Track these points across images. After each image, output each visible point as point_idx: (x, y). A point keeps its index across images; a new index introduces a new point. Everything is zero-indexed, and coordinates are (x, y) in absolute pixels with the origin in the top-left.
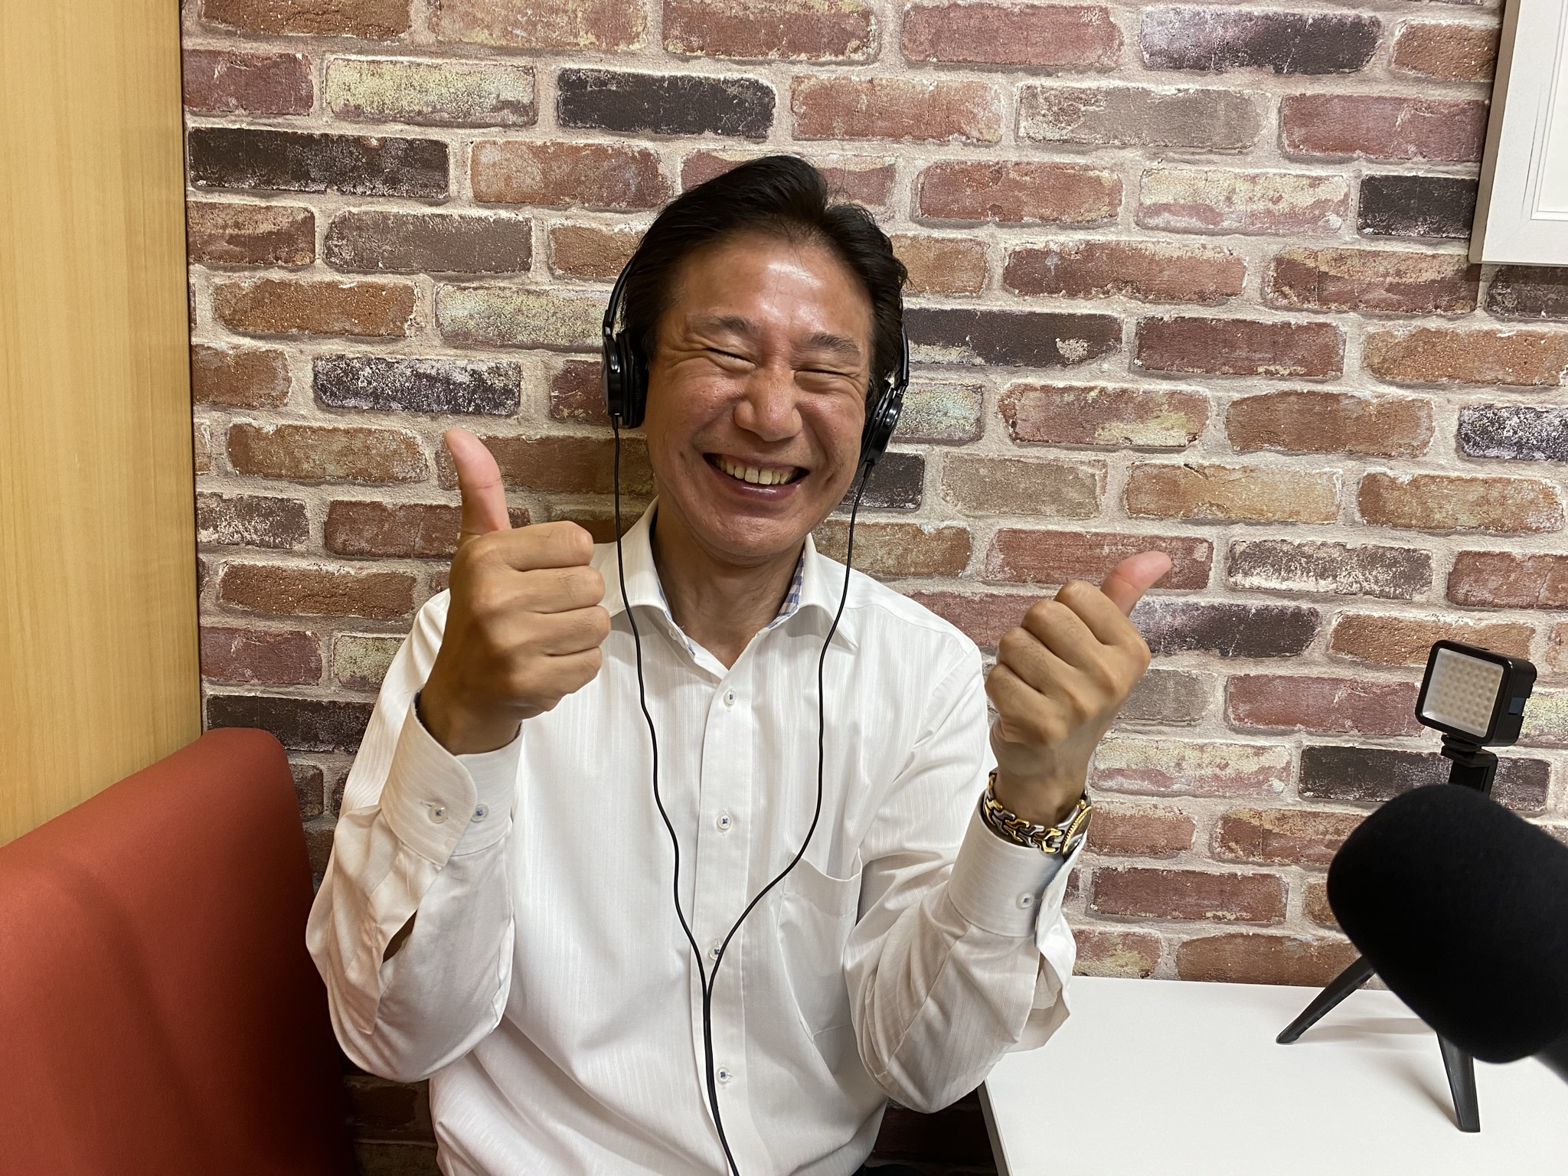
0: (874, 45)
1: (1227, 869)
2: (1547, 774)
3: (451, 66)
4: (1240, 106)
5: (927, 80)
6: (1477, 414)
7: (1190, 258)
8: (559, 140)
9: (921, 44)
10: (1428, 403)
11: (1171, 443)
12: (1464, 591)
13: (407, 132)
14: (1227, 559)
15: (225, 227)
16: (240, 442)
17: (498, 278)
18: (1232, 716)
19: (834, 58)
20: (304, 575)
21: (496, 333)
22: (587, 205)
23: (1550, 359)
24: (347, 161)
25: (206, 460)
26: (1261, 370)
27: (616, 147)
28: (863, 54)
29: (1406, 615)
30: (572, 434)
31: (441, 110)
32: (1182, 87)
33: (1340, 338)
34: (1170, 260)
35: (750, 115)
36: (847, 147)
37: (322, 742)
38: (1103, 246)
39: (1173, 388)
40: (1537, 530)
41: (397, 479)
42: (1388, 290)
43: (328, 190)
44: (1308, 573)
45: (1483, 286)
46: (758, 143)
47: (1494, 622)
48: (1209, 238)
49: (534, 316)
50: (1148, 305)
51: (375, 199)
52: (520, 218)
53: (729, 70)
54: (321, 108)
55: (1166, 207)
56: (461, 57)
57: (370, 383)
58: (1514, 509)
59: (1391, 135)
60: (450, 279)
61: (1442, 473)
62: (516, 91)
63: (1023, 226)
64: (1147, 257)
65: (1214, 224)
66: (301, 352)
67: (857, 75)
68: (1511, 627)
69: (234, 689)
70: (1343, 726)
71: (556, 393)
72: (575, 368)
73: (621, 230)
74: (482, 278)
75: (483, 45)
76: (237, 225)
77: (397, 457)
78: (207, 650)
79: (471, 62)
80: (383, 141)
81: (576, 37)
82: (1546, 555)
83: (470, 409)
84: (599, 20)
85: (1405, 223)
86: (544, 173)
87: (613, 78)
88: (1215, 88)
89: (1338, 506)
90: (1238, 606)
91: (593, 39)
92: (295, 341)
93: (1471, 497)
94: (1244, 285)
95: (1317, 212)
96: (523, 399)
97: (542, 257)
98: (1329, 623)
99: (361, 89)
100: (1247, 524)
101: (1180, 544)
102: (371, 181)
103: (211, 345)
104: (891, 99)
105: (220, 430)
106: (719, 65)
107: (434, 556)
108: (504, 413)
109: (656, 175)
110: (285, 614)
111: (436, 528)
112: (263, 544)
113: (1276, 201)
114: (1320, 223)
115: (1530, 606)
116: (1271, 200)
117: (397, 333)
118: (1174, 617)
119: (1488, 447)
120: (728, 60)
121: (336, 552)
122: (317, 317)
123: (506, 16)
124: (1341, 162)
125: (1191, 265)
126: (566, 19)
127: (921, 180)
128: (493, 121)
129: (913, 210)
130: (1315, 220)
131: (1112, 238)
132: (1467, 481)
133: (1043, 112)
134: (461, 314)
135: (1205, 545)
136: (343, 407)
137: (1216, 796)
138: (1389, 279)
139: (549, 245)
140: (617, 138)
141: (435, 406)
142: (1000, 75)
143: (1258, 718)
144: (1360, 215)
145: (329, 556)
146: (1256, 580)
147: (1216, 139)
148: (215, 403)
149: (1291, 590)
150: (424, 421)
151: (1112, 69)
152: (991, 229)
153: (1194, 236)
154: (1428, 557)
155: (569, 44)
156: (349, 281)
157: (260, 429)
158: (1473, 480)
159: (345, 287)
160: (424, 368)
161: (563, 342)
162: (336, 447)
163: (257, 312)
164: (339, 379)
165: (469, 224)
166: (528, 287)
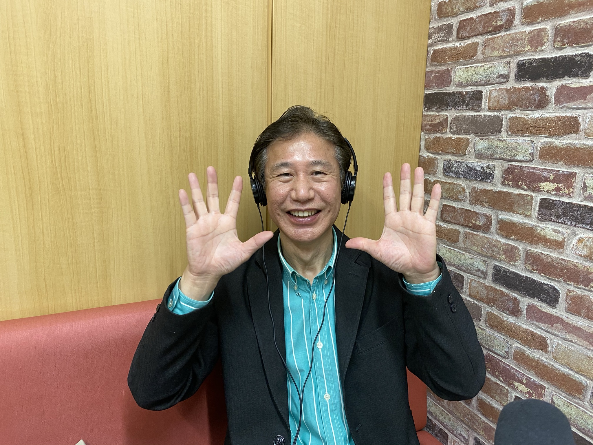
3: (487, 65)
8: (515, 86)
13: (473, 89)
15: (429, 122)
17: (492, 135)
21: (490, 154)
22: (521, 109)
24: (458, 99)
27: (533, 86)
30: (507, 191)
31: (482, 81)
35: (584, 67)
41: (459, 199)
43: (452, 109)
46: (586, 79)
49: (501, 149)
51: (463, 111)
52: (500, 115)
53: (577, 51)
54: (453, 84)
56: (489, 62)
57: (456, 169)
60: (479, 136)
62: (504, 71)
71: (504, 176)
72: (511, 167)
73: (531, 117)
74: (488, 136)
75: (496, 56)
76: (432, 121)
77: (460, 193)
79: (492, 63)
80: (466, 92)
83: (480, 179)
84: (532, 40)
86: (509, 99)
87: (535, 61)
91: (529, 47)
92: (440, 155)
96: (495, 177)
97: (505, 128)
99: (463, 76)
102: (462, 105)
103: (423, 155)
106: (573, 49)
107: (466, 226)
108: (489, 181)
109: (545, 96)
111: (467, 217)
117: (464, 153)
120: (578, 46)
121: (443, 220)
122: (446, 148)
123: (504, 45)
126: (522, 42)
128: (496, 82)
134: (481, 147)
136: (449, 176)
139: (508, 124)
140: (533, 83)
141: (471, 178)
145: (441, 221)
150: (468, 182)
155: (521, 51)
156: (454, 137)
157: (430, 180)
159: (453, 139)
160: (469, 165)
161: (508, 158)
162: (446, 188)
163: (433, 146)
164: (449, 167)
165: (486, 118)
166: (500, 139)
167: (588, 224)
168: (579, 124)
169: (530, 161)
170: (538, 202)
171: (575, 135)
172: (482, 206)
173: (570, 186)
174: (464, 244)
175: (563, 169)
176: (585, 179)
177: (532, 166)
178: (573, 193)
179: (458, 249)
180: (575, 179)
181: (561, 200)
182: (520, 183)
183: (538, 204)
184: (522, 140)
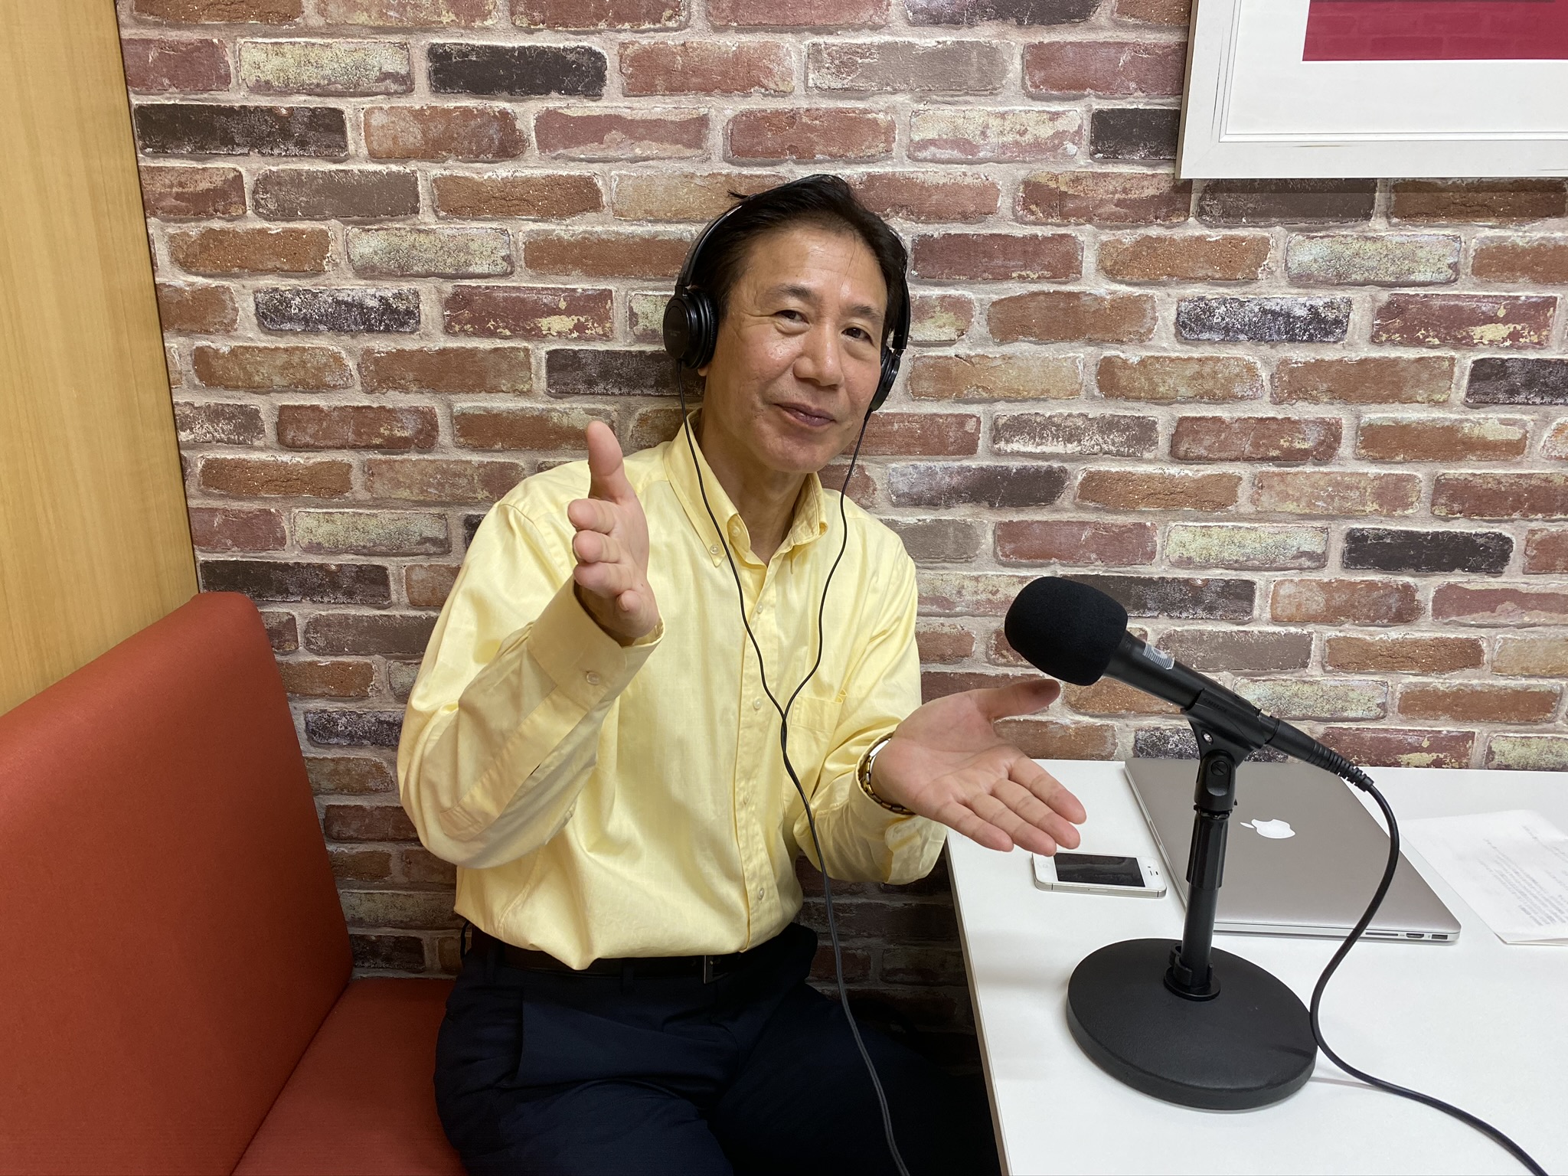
0: (685, 13)
1: (1001, 671)
2: (1253, 592)
3: (340, 45)
4: (990, 54)
5: (730, 42)
6: (1192, 305)
7: (953, 184)
8: (433, 104)
9: (723, 10)
10: (1152, 297)
11: (944, 338)
12: (1185, 449)
13: (309, 102)
14: (991, 430)
15: (171, 186)
16: (202, 359)
17: (394, 220)
18: (1000, 553)
19: (652, 26)
20: (264, 465)
21: (397, 265)
22: (460, 157)
23: (1250, 258)
24: (264, 127)
25: (178, 376)
26: (1014, 275)
27: (480, 108)
28: (676, 21)
29: (1138, 469)
30: (463, 345)
31: (335, 83)
32: (941, 39)
33: (1079, 247)
34: (937, 187)
35: (587, 77)
36: (668, 101)
37: (292, 594)
38: (881, 177)
39: (944, 293)
40: (1243, 396)
41: (329, 386)
42: (1116, 205)
43: (251, 153)
44: (1057, 439)
45: (1194, 197)
46: (595, 101)
47: (1209, 472)
48: (969, 167)
49: (426, 250)
50: (920, 225)
51: (289, 159)
52: (408, 171)
53: (567, 40)
54: (238, 84)
55: (932, 142)
56: (347, 36)
57: (300, 310)
58: (1223, 381)
59: (1116, 74)
60: (356, 223)
61: (1166, 354)
62: (394, 64)
63: (815, 163)
64: (917, 185)
65: (972, 155)
66: (244, 286)
67: (673, 40)
68: (1222, 476)
69: (219, 555)
70: (1089, 558)
71: (448, 313)
72: (461, 291)
73: (489, 177)
74: (381, 221)
75: (364, 26)
76: (181, 185)
77: (328, 369)
78: (196, 526)
79: (356, 41)
80: (291, 110)
81: (439, 16)
82: (1250, 418)
83: (382, 328)
84: (457, 1)
85: (1129, 148)
86: (424, 133)
87: (473, 50)
88: (968, 39)
89: (1081, 384)
90: (1002, 467)
91: (453, 17)
92: (238, 277)
93: (1188, 373)
94: (998, 205)
95: (1056, 142)
96: (423, 318)
97: (428, 202)
98: (1076, 478)
99: (269, 66)
100: (1007, 402)
101: (954, 419)
102: (284, 144)
103: (171, 283)
104: (702, 59)
105: (186, 352)
106: (558, 36)
107: (364, 447)
108: (408, 330)
109: (514, 130)
110: (253, 495)
111: (363, 425)
112: (229, 441)
113: (1022, 133)
114: (1059, 151)
115: (1237, 459)
116: (1018, 132)
117: (318, 269)
118: (952, 478)
119: (1201, 332)
120: (566, 31)
121: (287, 446)
122: (253, 257)
124: (1075, 98)
125: (954, 190)
127: (730, 127)
128: (378, 90)
129: (725, 152)
130: (1055, 148)
131: (889, 169)
132: (1185, 360)
133: (827, 65)
134: (367, 251)
135: (974, 419)
136: (282, 330)
137: (990, 616)
138: (1117, 196)
139: (433, 192)
140: (480, 101)
141: (353, 327)
142: (790, 35)
143: (1019, 553)
144: (1092, 143)
145: (282, 450)
146: (1016, 446)
147: (971, 83)
148: (179, 330)
149: (1044, 453)
150: (346, 339)
151: (882, 27)
152: (791, 166)
153: (956, 166)
154: (1155, 423)
155: (434, 22)
156: (276, 227)
157: (218, 350)
158: (1190, 359)
159: (272, 232)
160: (341, 296)
161: (451, 271)
162: (279, 363)
163: (205, 256)
164: (276, 308)
165: (367, 177)
166: (419, 227)
167: (652, 387)
168: (598, 191)
169: (505, 275)
170: (544, 360)
171: (594, 214)
172: (400, 392)
173: (603, 318)
174: (370, 492)
175: (582, 285)
176: (630, 301)
177: (514, 284)
178: (612, 331)
179: (353, 506)
180: (612, 303)
181: (590, 348)
182: (491, 324)
183: (544, 364)
184: (479, 230)
